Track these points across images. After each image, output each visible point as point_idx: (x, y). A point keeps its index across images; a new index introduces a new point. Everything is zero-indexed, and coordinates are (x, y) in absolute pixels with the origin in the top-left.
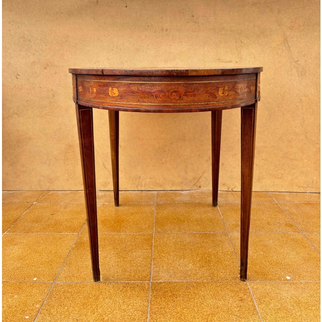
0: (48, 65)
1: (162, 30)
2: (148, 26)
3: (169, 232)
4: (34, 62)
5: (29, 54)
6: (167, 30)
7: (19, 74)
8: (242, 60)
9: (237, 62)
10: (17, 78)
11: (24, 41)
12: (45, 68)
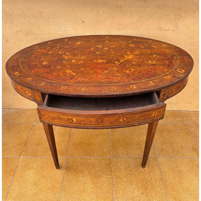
0: (28, 33)
1: (117, 7)
2: (106, 4)
3: (121, 156)
4: (18, 32)
5: (13, 25)
6: (120, 6)
7: (8, 39)
8: (178, 29)
9: (173, 31)
10: (7, 42)
11: (7, 16)
12: (27, 35)
